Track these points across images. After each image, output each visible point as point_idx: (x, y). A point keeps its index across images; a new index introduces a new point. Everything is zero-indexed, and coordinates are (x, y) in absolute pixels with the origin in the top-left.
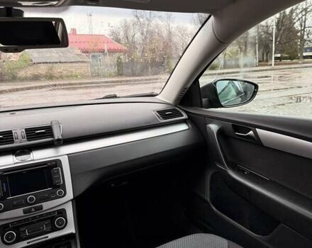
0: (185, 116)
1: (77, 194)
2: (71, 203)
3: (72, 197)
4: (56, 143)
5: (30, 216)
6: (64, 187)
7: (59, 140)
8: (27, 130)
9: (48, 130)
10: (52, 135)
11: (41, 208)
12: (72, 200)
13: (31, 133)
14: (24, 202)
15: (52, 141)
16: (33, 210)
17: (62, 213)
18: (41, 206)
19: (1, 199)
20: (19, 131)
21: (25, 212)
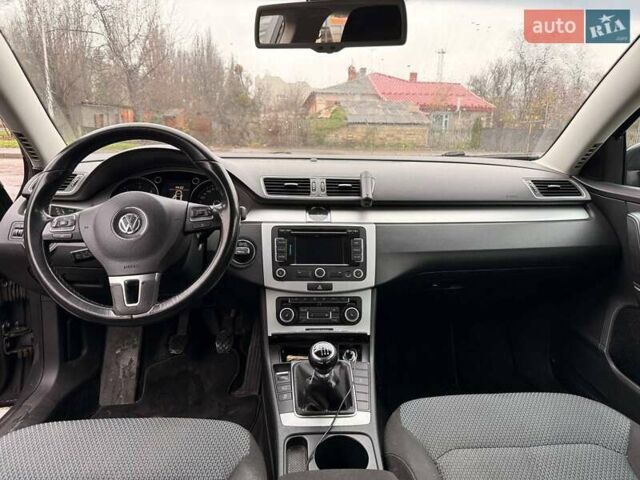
0: (585, 196)
1: (378, 283)
2: (370, 291)
3: (373, 284)
4: (363, 204)
5: (314, 295)
6: (364, 267)
7: (367, 199)
8: (328, 181)
9: (355, 186)
10: (359, 193)
11: (330, 287)
12: (372, 288)
13: (333, 185)
14: (310, 274)
15: (359, 201)
16: (320, 287)
17: (356, 302)
18: (331, 285)
19: (285, 264)
20: (318, 181)
21: (310, 287)
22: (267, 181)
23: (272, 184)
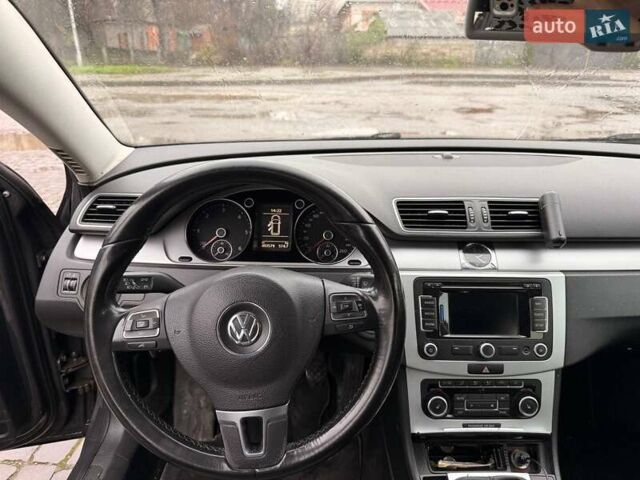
1: (569, 363)
2: (553, 373)
3: (561, 364)
6: (548, 339)
7: (559, 240)
8: (492, 205)
9: (535, 214)
10: (542, 226)
11: (499, 370)
12: (557, 371)
13: (500, 212)
14: (472, 351)
16: (486, 370)
17: (534, 387)
18: (502, 366)
19: (433, 335)
20: (478, 206)
21: (471, 370)
22: (401, 205)
23: (410, 210)
